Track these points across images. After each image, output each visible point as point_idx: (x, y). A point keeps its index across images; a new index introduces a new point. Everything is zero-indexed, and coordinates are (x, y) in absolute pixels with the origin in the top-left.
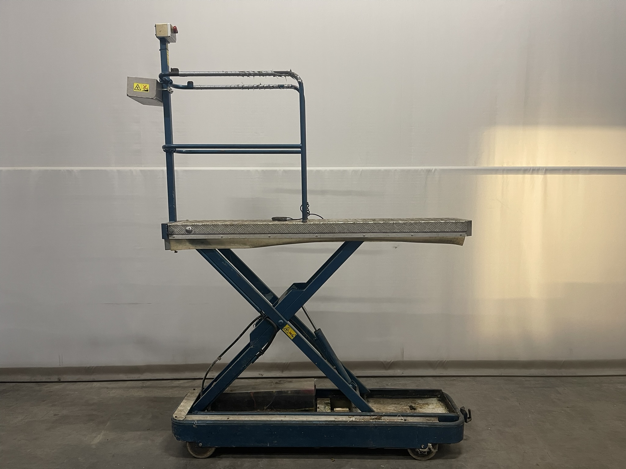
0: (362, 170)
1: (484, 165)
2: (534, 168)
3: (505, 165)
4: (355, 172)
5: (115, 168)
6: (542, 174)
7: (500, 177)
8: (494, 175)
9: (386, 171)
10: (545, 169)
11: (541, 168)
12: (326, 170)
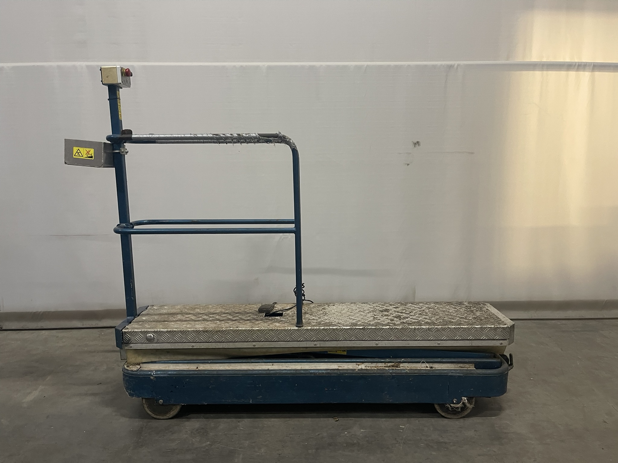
0: (367, 66)
1: (519, 59)
2: (579, 64)
3: (544, 60)
4: (359, 68)
5: (54, 64)
6: (589, 71)
7: (538, 74)
8: (531, 72)
9: (396, 66)
10: (592, 65)
11: (588, 64)
12: (321, 66)
